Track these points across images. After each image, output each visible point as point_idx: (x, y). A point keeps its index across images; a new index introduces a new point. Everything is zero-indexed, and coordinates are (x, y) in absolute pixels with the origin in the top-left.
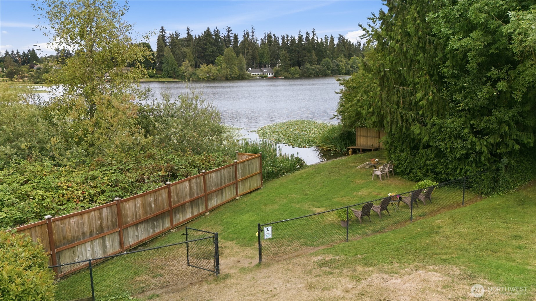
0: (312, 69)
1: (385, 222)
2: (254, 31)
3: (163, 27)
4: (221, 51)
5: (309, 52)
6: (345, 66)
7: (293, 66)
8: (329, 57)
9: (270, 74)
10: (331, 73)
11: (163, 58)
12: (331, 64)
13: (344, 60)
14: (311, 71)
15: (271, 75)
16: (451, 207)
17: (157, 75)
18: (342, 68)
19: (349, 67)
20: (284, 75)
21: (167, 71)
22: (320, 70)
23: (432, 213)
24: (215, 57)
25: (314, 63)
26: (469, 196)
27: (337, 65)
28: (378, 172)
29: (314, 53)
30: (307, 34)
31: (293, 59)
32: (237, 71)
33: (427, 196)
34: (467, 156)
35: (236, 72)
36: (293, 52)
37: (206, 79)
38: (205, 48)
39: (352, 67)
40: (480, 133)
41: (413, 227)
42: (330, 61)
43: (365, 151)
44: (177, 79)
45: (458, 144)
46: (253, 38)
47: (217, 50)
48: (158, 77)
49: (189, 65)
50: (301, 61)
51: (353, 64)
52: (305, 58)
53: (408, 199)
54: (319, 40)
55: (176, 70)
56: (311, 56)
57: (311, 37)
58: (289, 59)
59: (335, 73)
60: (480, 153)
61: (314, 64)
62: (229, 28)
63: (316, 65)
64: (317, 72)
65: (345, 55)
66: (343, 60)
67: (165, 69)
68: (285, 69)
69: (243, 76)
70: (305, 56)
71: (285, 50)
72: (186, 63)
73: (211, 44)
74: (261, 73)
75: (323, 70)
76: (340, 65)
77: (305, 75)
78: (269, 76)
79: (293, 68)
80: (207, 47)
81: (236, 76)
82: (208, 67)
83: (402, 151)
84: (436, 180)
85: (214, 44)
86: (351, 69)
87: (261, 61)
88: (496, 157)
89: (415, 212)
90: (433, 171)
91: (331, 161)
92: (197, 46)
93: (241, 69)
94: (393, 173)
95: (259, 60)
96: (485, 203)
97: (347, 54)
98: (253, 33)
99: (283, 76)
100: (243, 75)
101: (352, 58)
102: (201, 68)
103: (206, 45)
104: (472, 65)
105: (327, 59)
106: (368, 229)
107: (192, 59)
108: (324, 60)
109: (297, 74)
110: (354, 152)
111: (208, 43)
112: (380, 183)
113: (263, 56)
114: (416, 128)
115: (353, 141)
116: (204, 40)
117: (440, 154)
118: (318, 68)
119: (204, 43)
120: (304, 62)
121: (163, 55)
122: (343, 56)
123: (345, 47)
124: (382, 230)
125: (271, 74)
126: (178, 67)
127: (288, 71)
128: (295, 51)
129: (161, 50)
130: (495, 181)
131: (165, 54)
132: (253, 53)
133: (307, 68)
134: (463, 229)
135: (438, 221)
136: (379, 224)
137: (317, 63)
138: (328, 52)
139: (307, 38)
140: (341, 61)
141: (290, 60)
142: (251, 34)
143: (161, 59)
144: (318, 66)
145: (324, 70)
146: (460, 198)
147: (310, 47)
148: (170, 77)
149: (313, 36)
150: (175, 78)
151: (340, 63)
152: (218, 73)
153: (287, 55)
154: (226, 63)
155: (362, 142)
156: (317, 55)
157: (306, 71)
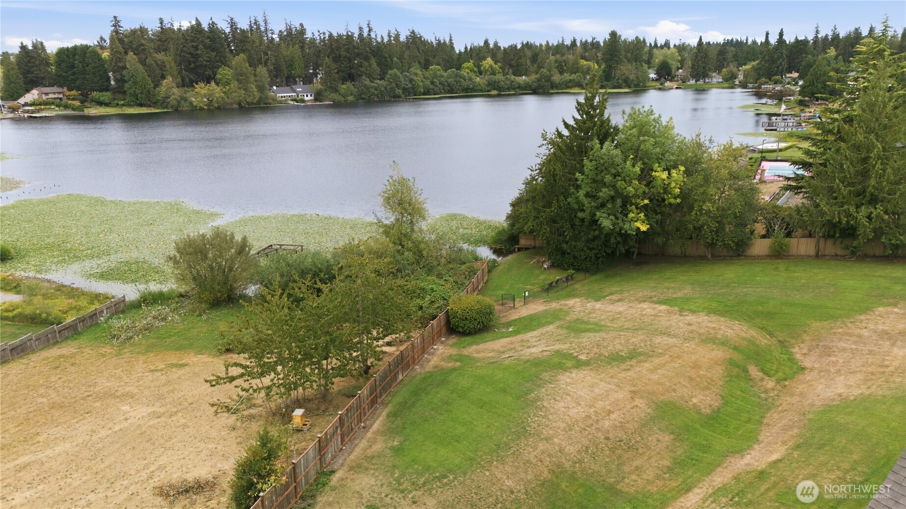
0: (372, 87)
1: (558, 289)
2: (267, 18)
3: (115, 17)
4: (223, 59)
5: (367, 59)
6: (422, 81)
7: (344, 81)
8: (396, 68)
9: (307, 96)
10: (403, 93)
11: (125, 72)
12: (402, 79)
13: (420, 72)
14: (372, 90)
15: (309, 98)
16: (581, 281)
17: (116, 102)
18: (418, 85)
19: (428, 82)
20: (331, 97)
21: (135, 95)
22: (386, 88)
23: (574, 284)
24: (214, 69)
25: (375, 76)
26: (587, 275)
27: (411, 81)
28: (545, 266)
29: (373, 61)
30: (361, 29)
31: (343, 71)
32: (256, 94)
33: (572, 277)
34: (586, 258)
35: (254, 95)
36: (342, 59)
37: (206, 107)
38: (197, 54)
39: (432, 83)
40: (591, 249)
41: (569, 289)
42: (398, 73)
43: (526, 249)
44: (154, 107)
45: (582, 253)
46: (266, 30)
47: (215, 57)
48: (118, 104)
49: (174, 85)
50: (355, 74)
51: (433, 79)
52: (361, 69)
53: (564, 280)
54: (379, 40)
55: (151, 93)
56: (370, 65)
57: (365, 34)
58: (336, 71)
59: (409, 93)
60: (591, 257)
61: (374, 79)
62: (232, 19)
63: (378, 81)
64: (381, 91)
65: (419, 63)
66: (418, 71)
67: (131, 91)
68: (331, 87)
69: (267, 101)
70: (361, 66)
71: (328, 57)
72: (168, 81)
73: (205, 47)
74: (293, 94)
75: (390, 89)
76: (414, 80)
77: (363, 96)
78: (306, 98)
79: (344, 86)
80: (199, 52)
81: (255, 101)
82: (207, 87)
83: (557, 255)
84: (574, 269)
85: (210, 47)
86: (431, 87)
87: (289, 72)
88: (597, 258)
89: (569, 284)
90: (572, 265)
91: (505, 259)
92: (182, 51)
93: (261, 89)
94: (552, 266)
95: (286, 72)
96: (593, 278)
97: (422, 61)
98: (266, 23)
99: (330, 100)
100: (266, 98)
101: (431, 67)
102: (196, 90)
103: (196, 48)
104: (586, 224)
105: (395, 70)
106: (553, 291)
107: (175, 73)
108: (390, 72)
109: (351, 95)
110: (519, 250)
111: (201, 46)
112: (547, 272)
113: (292, 65)
114: (564, 246)
115: (517, 242)
116: (193, 41)
117: (575, 257)
118: (382, 86)
119: (193, 46)
120: (360, 76)
121: (125, 68)
122: (418, 66)
123: (418, 49)
124: (558, 291)
125: (309, 95)
126: (154, 88)
127: (336, 90)
128: (345, 57)
129: (119, 58)
130: (597, 268)
131: (128, 66)
132: (276, 61)
133: (366, 85)
134: (585, 288)
135: (577, 286)
136: (556, 289)
137: (379, 77)
138: (395, 59)
139: (361, 35)
140: (416, 74)
141: (337, 73)
142: (262, 24)
143: (121, 74)
144: (382, 82)
145: (392, 89)
146: (583, 277)
147: (367, 52)
148: (141, 105)
149: (370, 31)
150: (150, 106)
151: (415, 78)
152: (226, 98)
153: (333, 65)
154: (238, 80)
155: (523, 242)
156: (379, 64)
157: (365, 90)
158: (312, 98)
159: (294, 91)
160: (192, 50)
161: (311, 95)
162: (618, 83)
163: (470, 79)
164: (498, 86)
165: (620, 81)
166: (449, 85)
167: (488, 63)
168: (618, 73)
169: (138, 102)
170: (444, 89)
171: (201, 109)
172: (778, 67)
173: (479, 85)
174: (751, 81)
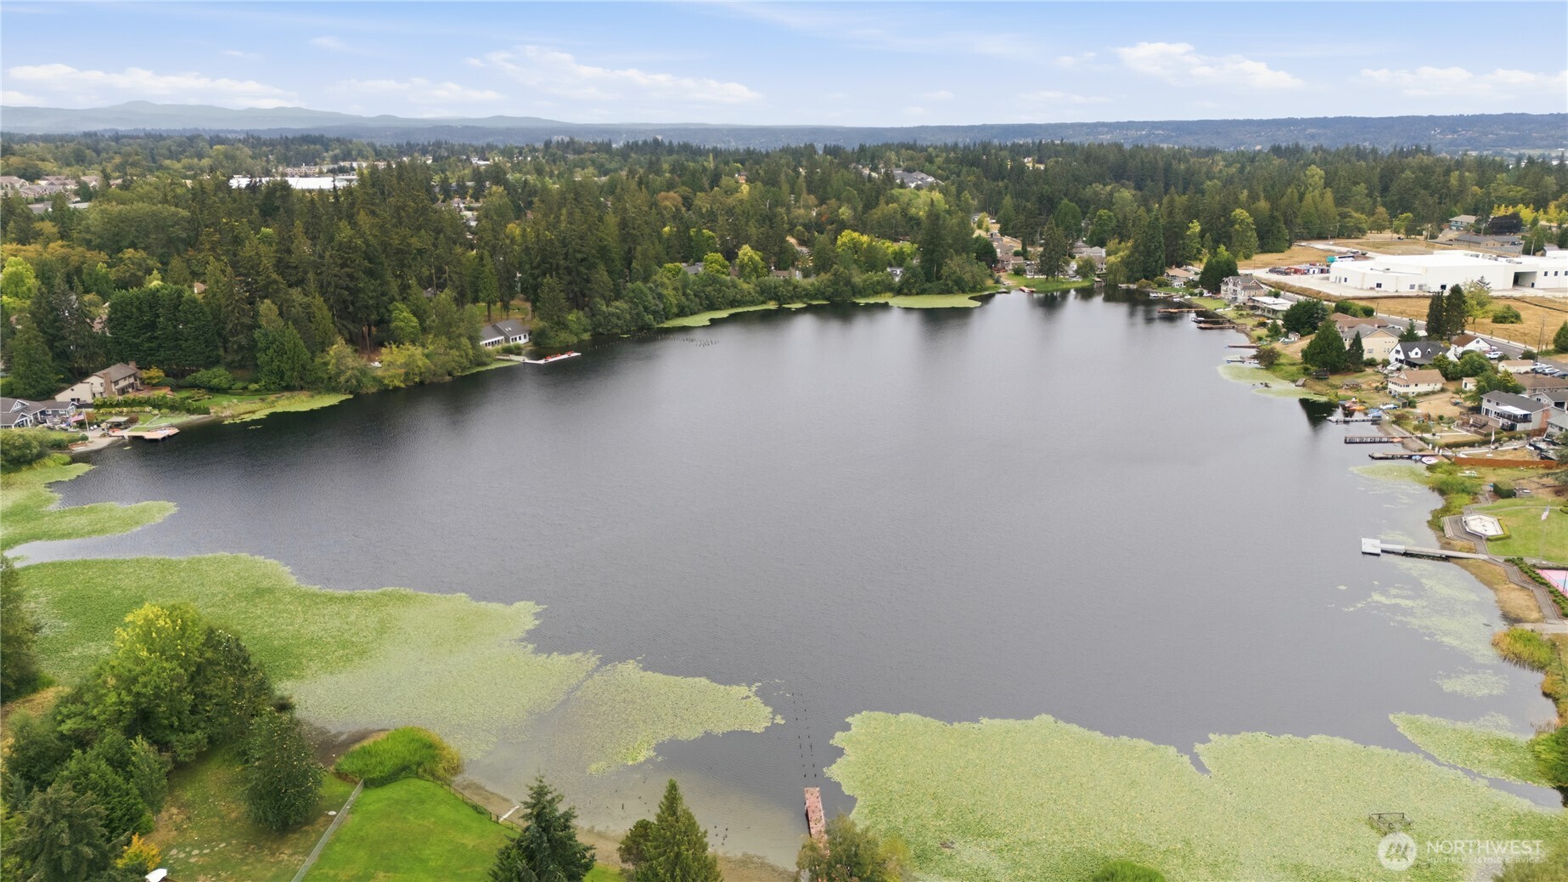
0: (613, 315)
5: (594, 267)
6: (674, 295)
9: (520, 338)
10: (654, 319)
11: (257, 334)
12: (650, 297)
13: (668, 281)
14: (614, 320)
15: (523, 341)
17: (240, 385)
18: (670, 303)
21: (279, 374)
22: (630, 314)
27: (660, 298)
38: (357, 289)
39: (686, 296)
48: (245, 390)
49: (348, 351)
51: (684, 288)
55: (308, 367)
56: (601, 277)
59: (661, 318)
67: (273, 366)
72: (339, 346)
73: (366, 273)
74: (500, 338)
75: (637, 314)
76: (664, 295)
77: (600, 330)
78: (520, 343)
79: (572, 317)
80: (361, 284)
92: (336, 286)
93: (473, 341)
100: (479, 355)
103: (352, 277)
105: (639, 283)
108: (630, 285)
109: (585, 330)
111: (360, 275)
116: (344, 266)
118: (625, 310)
119: (347, 274)
121: (255, 326)
125: (523, 337)
126: (312, 359)
131: (262, 324)
140: (663, 285)
143: (248, 338)
144: (622, 304)
148: (288, 388)
150: (302, 388)
151: (664, 292)
152: (433, 367)
154: (447, 334)
157: (602, 320)
158: (527, 340)
159: (500, 333)
160: (345, 282)
161: (525, 337)
162: (947, 285)
163: (735, 286)
164: (776, 294)
165: (949, 282)
166: (707, 298)
167: (745, 254)
168: (945, 271)
169: (284, 384)
170: (701, 305)
171: (397, 389)
172: (1156, 262)
173: (750, 294)
174: (1122, 279)
